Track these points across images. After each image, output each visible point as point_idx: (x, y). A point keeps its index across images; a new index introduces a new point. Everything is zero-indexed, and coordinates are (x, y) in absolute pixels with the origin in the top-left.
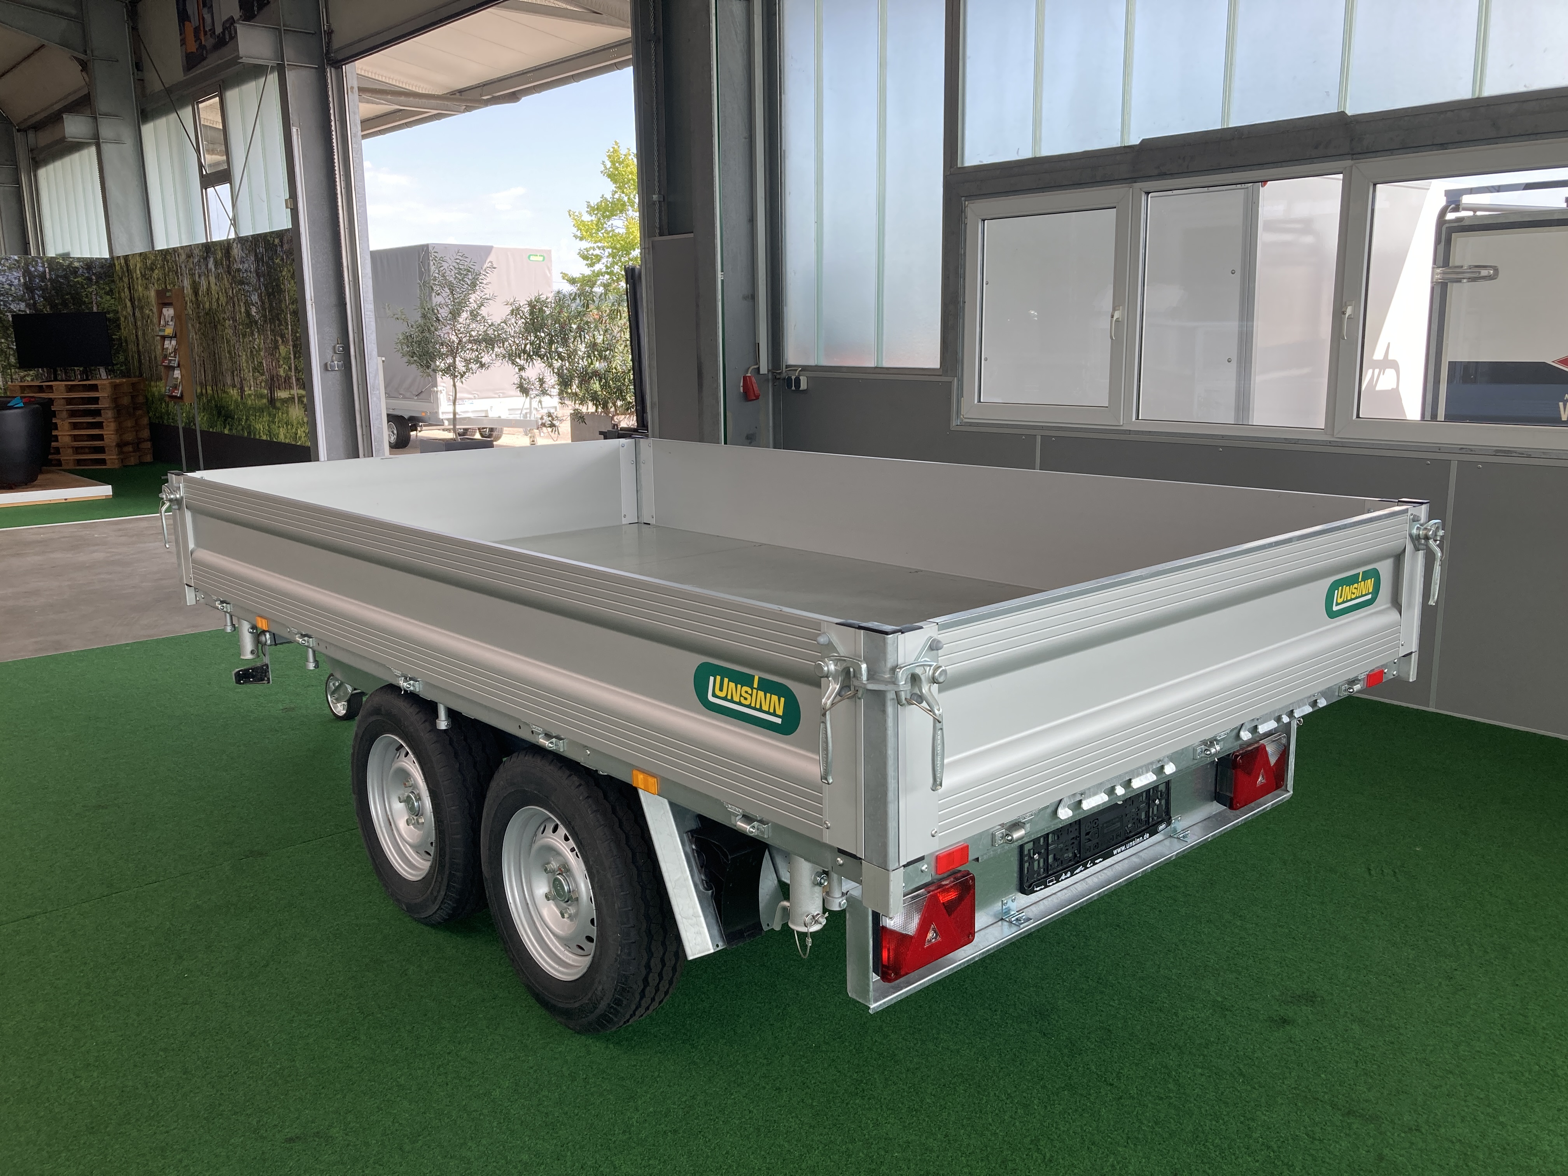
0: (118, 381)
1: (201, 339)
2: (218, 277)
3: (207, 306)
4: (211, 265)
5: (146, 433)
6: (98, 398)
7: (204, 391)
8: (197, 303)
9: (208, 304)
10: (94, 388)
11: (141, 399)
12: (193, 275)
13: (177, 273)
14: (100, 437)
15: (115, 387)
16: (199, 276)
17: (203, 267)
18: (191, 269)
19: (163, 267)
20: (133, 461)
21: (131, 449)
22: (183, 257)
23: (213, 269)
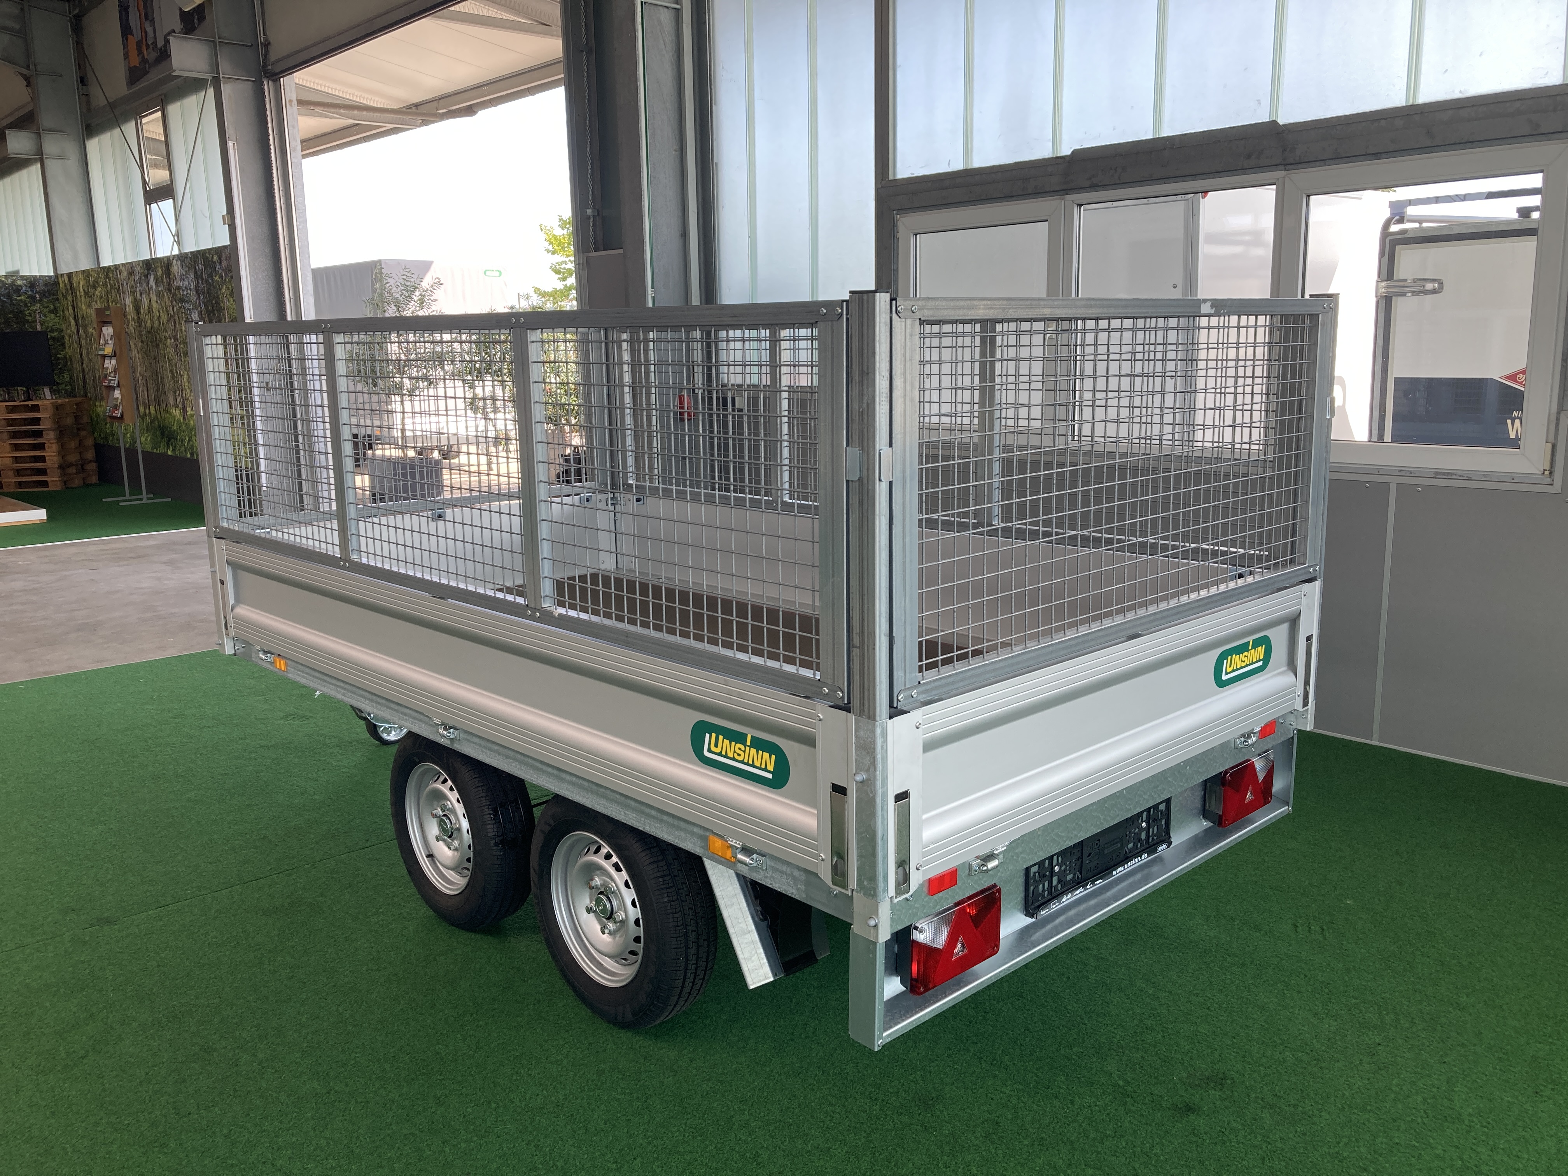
0: (60, 401)
1: (143, 358)
2: (159, 294)
3: (149, 324)
4: (152, 282)
5: (90, 455)
6: (39, 419)
7: (147, 411)
8: (139, 321)
9: (149, 322)
10: (36, 408)
11: (85, 420)
12: (134, 293)
13: (118, 290)
14: (42, 459)
15: (57, 407)
16: (141, 294)
17: (144, 284)
18: (132, 287)
19: (105, 285)
20: (77, 482)
21: (75, 471)
22: (125, 274)
23: (154, 287)
